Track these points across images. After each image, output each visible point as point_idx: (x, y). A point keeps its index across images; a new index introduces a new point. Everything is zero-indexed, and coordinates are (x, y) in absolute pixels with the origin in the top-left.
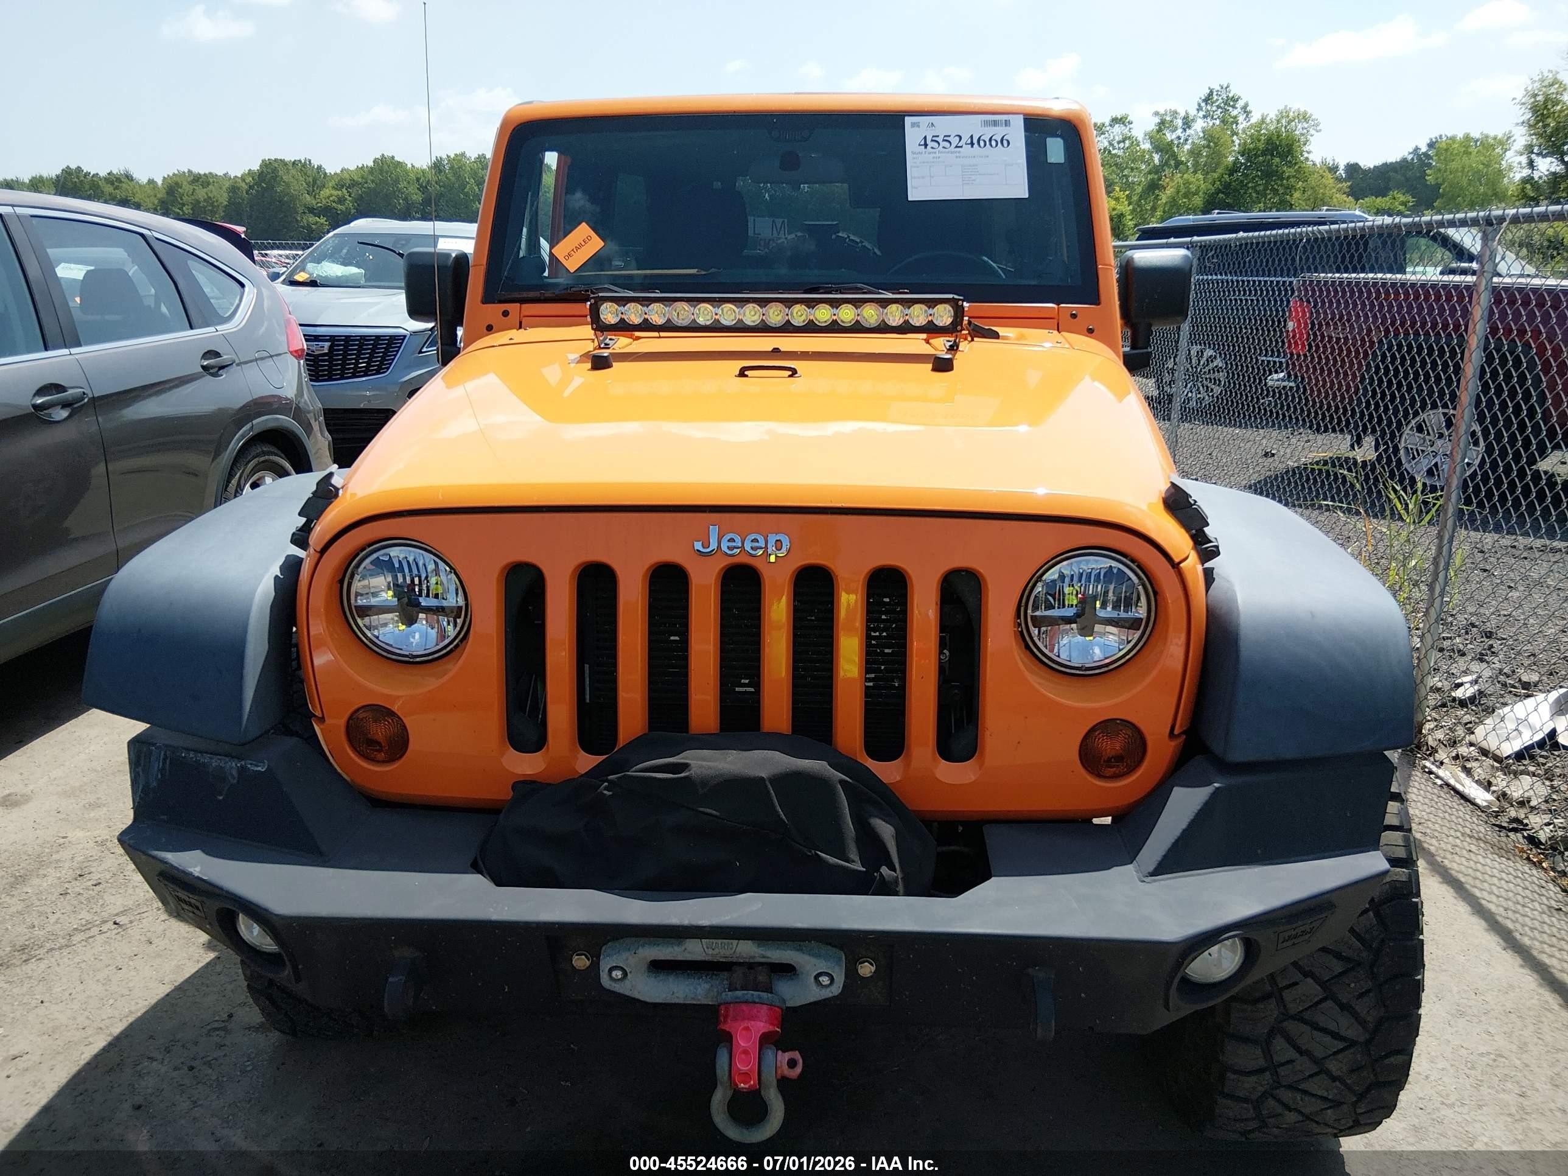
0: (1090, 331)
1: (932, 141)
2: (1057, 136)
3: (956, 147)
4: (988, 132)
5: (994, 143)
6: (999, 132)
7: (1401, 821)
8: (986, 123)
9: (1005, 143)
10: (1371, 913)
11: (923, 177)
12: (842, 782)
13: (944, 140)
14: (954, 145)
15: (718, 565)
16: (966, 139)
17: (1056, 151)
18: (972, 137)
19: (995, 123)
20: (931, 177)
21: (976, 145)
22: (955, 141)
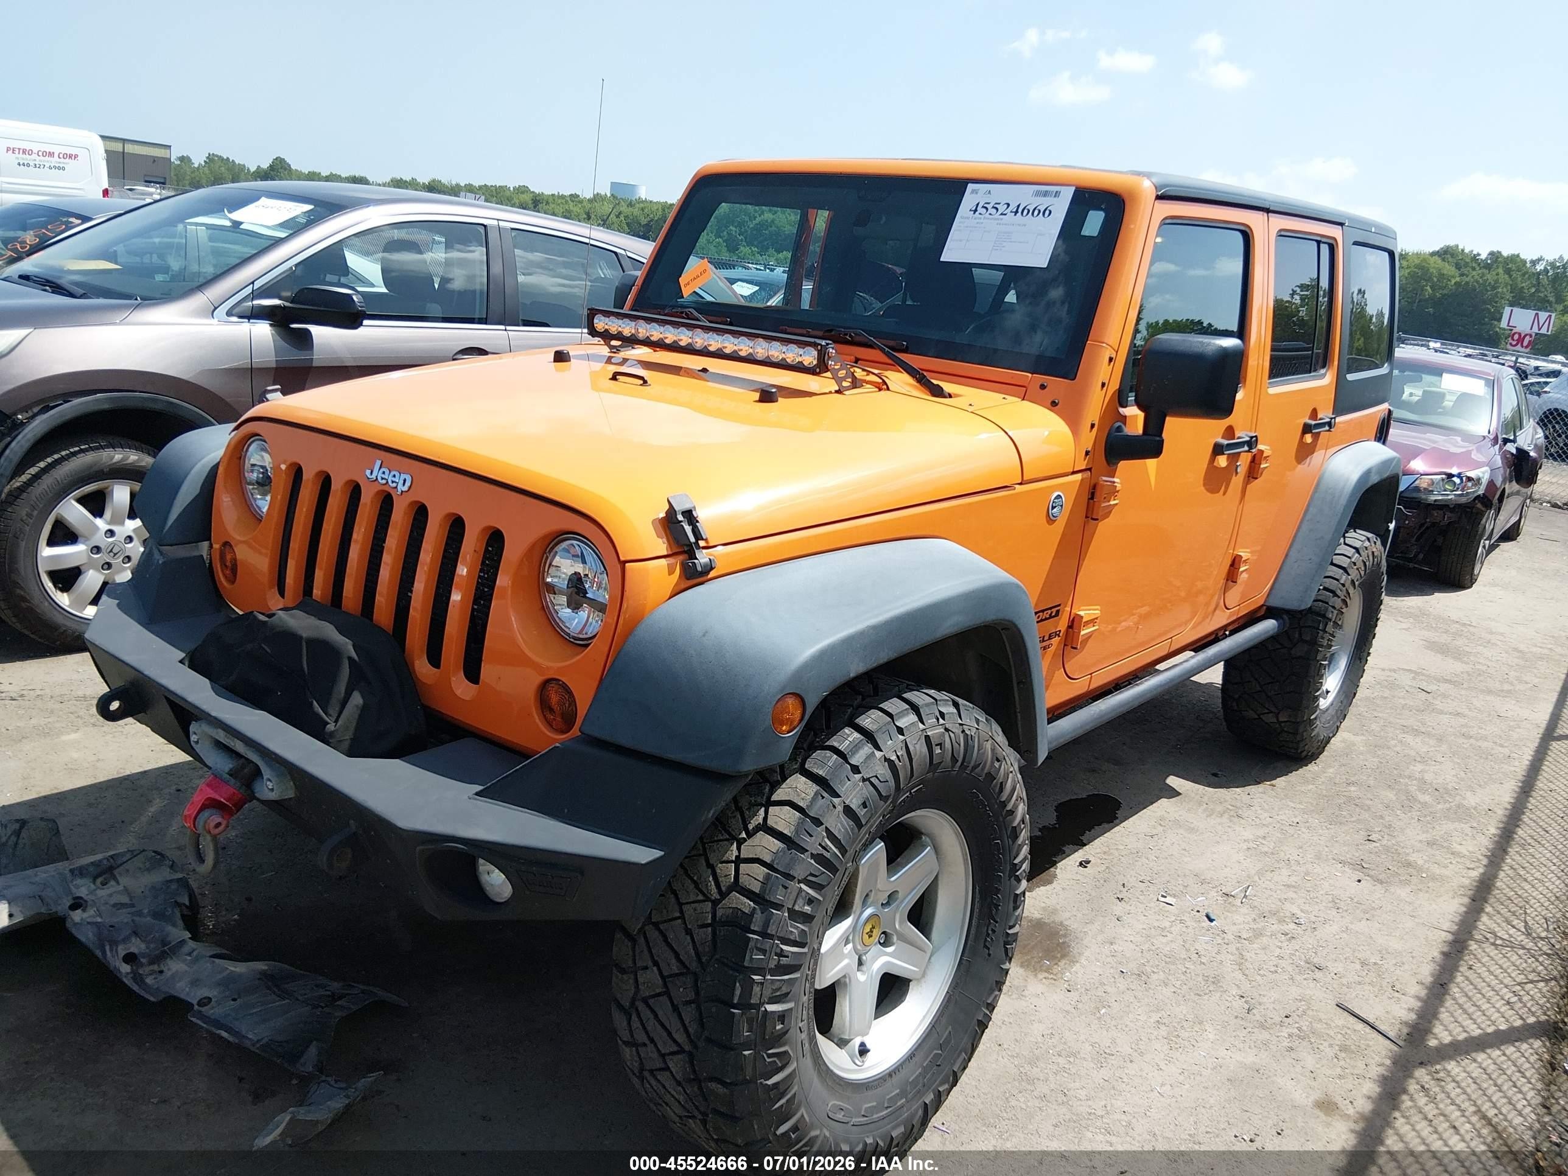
0: (1054, 404)
1: (983, 207)
2: (1101, 209)
3: (1002, 214)
4: (1033, 202)
5: (1036, 212)
6: (1043, 203)
7: (773, 861)
8: (1038, 194)
9: (1047, 212)
10: (710, 929)
11: (961, 241)
12: (350, 659)
13: (993, 207)
14: (999, 212)
15: (376, 488)
16: (1013, 207)
17: (1093, 223)
18: (1019, 206)
19: (1046, 194)
20: (968, 240)
21: (1019, 214)
22: (1002, 208)
